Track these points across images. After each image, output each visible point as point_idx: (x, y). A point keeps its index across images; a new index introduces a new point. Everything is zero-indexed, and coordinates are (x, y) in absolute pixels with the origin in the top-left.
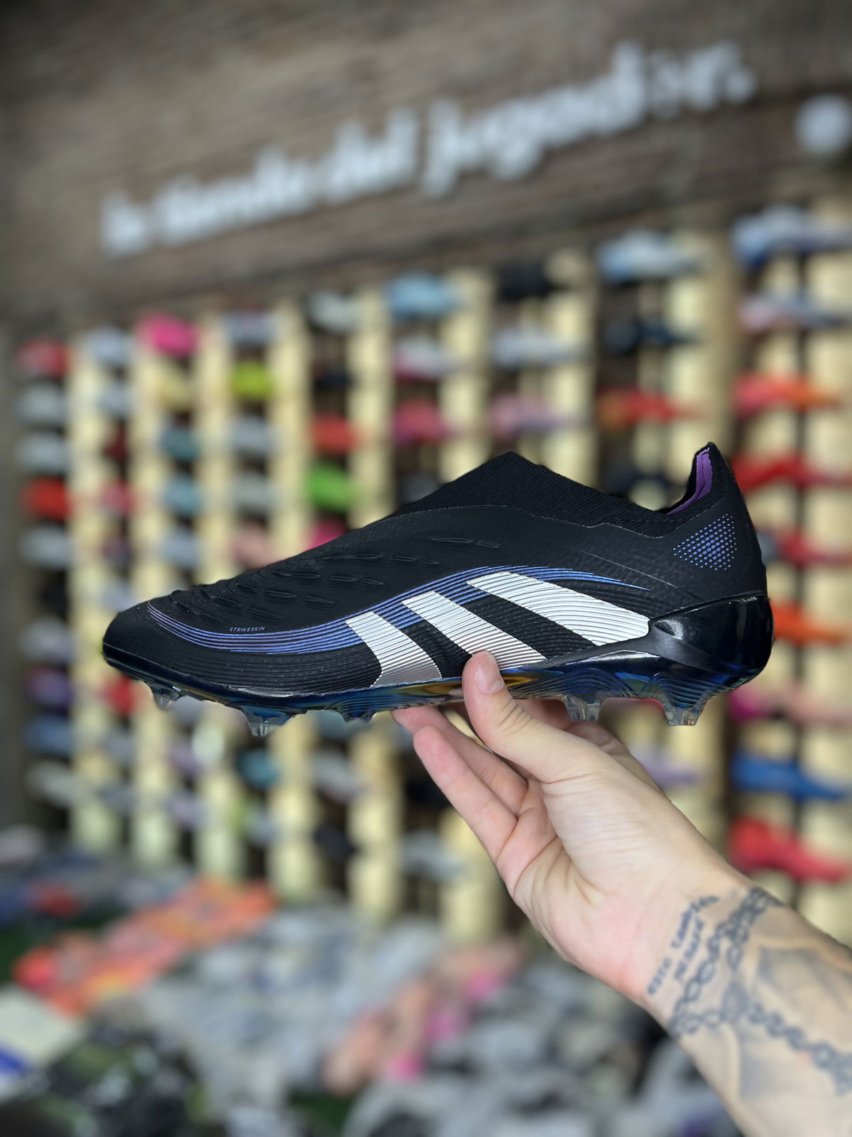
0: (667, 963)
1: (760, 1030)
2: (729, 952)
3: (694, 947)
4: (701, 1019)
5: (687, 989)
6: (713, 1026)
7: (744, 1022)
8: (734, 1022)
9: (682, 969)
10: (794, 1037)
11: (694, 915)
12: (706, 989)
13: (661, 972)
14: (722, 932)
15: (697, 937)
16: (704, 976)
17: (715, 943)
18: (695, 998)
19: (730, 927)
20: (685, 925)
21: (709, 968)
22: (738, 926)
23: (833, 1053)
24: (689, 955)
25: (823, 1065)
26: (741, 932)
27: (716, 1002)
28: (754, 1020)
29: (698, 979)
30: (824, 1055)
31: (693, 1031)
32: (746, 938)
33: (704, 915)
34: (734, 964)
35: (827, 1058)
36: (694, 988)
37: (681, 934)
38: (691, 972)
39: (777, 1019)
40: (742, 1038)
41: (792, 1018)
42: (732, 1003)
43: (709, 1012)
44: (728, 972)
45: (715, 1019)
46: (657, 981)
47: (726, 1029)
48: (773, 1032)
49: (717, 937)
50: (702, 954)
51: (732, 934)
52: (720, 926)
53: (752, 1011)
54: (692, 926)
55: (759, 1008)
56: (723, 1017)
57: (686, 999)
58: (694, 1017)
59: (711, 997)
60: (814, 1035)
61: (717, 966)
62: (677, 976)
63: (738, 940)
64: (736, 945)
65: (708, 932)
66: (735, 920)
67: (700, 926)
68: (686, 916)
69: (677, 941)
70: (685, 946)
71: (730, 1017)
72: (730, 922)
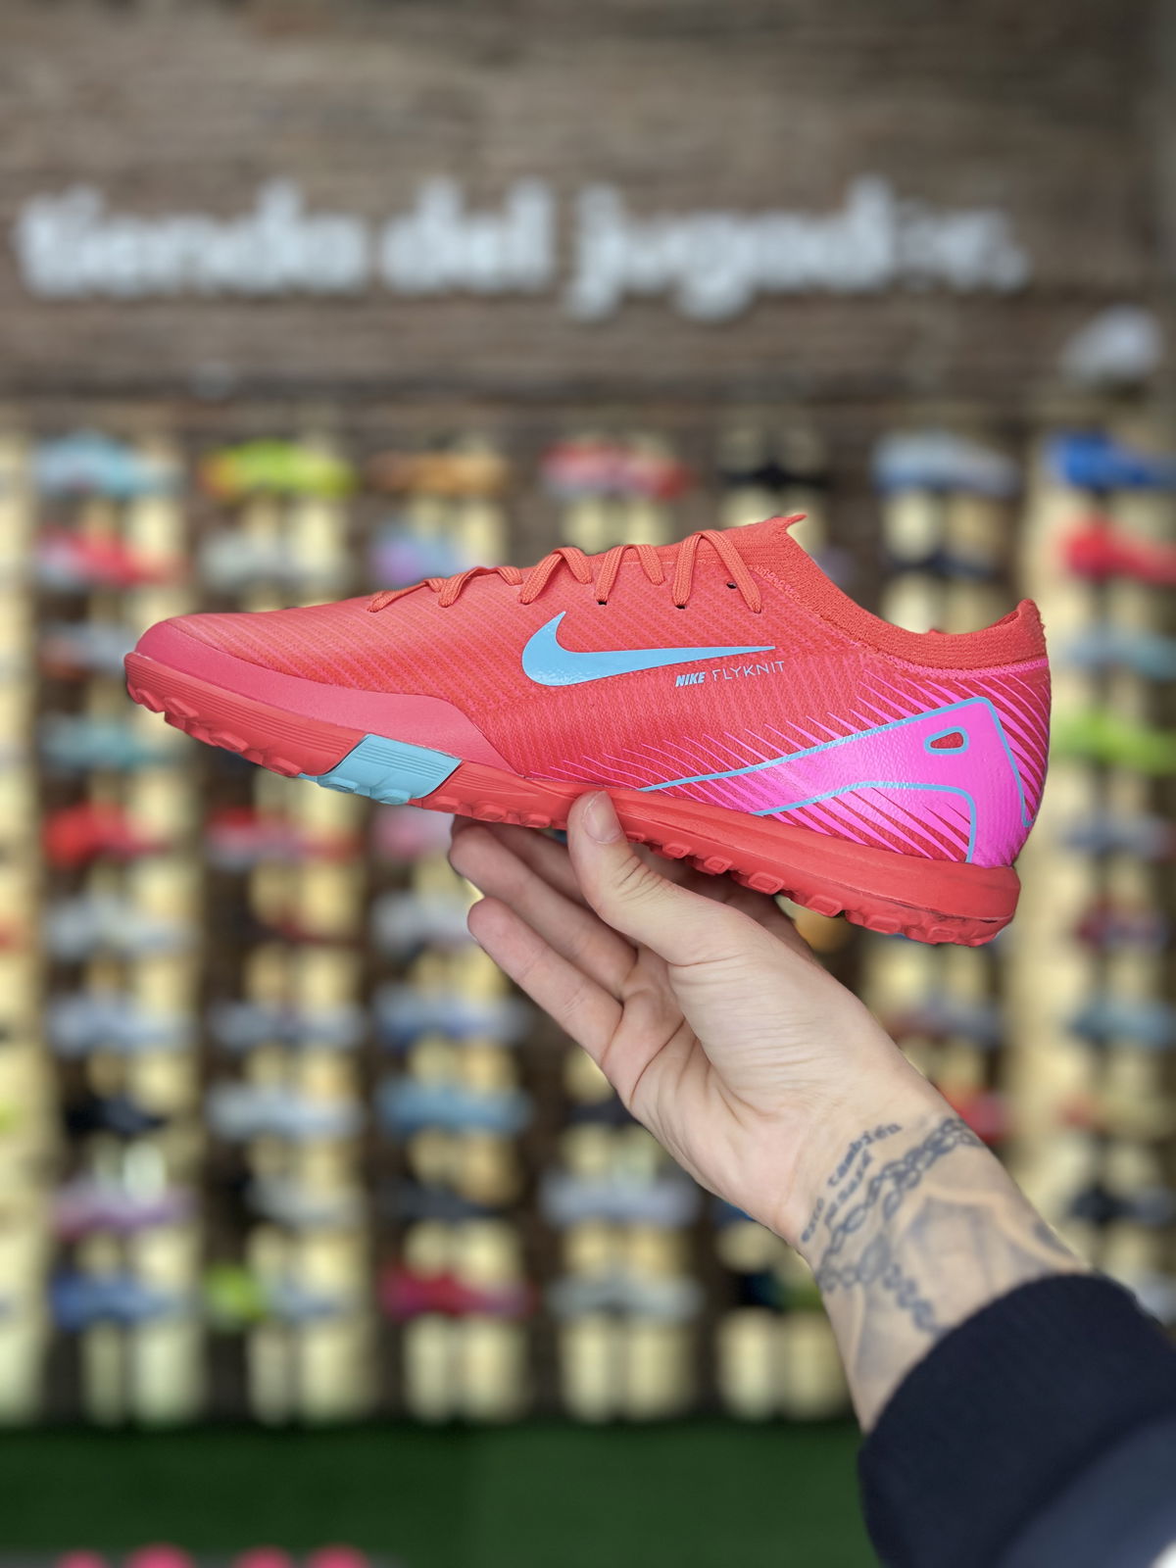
0: (821, 1204)
1: (889, 1297)
2: (889, 1197)
3: (853, 1186)
4: (839, 1276)
5: (834, 1237)
6: (848, 1286)
7: (878, 1285)
8: (867, 1285)
10: (923, 1313)
11: (865, 1147)
12: (850, 1239)
13: (815, 1217)
14: (888, 1173)
15: (860, 1174)
16: (851, 1224)
17: (876, 1184)
18: (839, 1249)
19: (902, 1167)
20: (850, 1158)
21: (861, 1213)
22: (913, 1167)
26: (913, 1175)
27: (857, 1257)
28: (888, 1284)
29: (845, 1227)
32: (915, 1184)
33: (875, 1149)
34: (889, 1212)
36: (840, 1236)
37: (842, 1170)
38: (839, 1217)
39: (912, 1286)
41: (927, 1290)
42: (872, 1261)
43: (848, 1269)
44: (880, 1220)
45: (850, 1277)
46: (812, 1226)
47: (858, 1290)
48: (902, 1303)
49: (881, 1178)
50: (859, 1195)
51: (899, 1177)
52: (890, 1166)
54: (858, 1160)
55: (897, 1270)
56: (858, 1278)
57: (832, 1250)
58: (834, 1273)
59: (855, 1247)
60: (943, 1313)
61: (871, 1212)
62: (827, 1221)
63: (904, 1185)
64: (899, 1191)
65: (874, 1170)
66: (910, 1160)
67: (867, 1161)
68: (855, 1148)
69: (836, 1178)
70: (844, 1184)
71: (865, 1277)
72: (905, 1161)
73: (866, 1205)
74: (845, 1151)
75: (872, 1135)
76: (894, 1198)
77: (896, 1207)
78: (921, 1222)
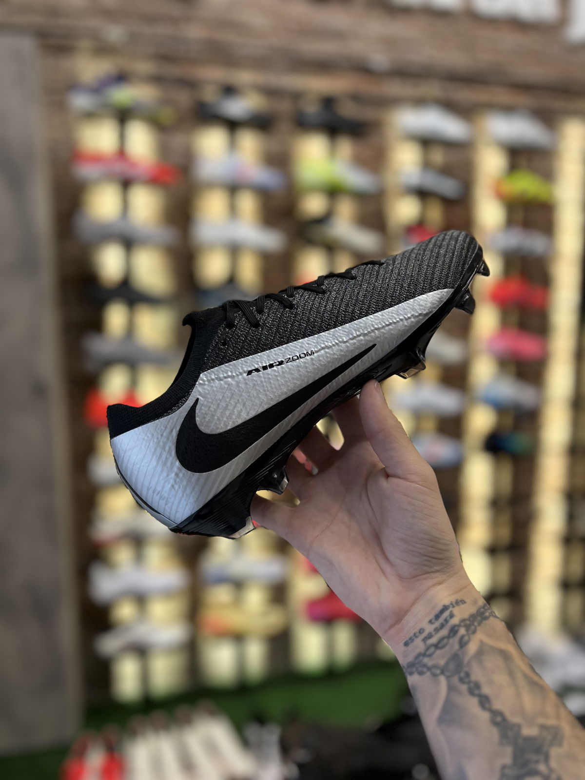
0: (421, 631)
1: (464, 688)
2: (462, 637)
3: (442, 626)
4: (429, 669)
5: (428, 649)
6: (435, 675)
7: (455, 680)
8: (448, 678)
9: (430, 636)
10: (484, 701)
11: (451, 609)
12: (438, 652)
13: (415, 634)
14: (462, 624)
15: (446, 621)
16: (440, 645)
17: (456, 628)
18: (430, 656)
19: (468, 622)
20: (442, 611)
21: (445, 641)
22: (473, 625)
23: (504, 719)
24: (437, 630)
25: (495, 724)
26: (473, 627)
27: (442, 662)
28: (461, 680)
29: (437, 646)
30: (499, 719)
31: (421, 673)
32: (474, 632)
33: (456, 611)
34: (463, 644)
35: (499, 721)
36: (432, 649)
37: (437, 617)
38: (434, 640)
39: (477, 686)
40: (451, 688)
41: (486, 690)
42: (452, 666)
43: (435, 666)
44: (456, 647)
45: (438, 672)
46: (411, 640)
47: (442, 679)
48: (471, 692)
49: (459, 626)
50: (444, 632)
51: (468, 627)
52: (463, 621)
53: (462, 674)
54: (446, 614)
55: (468, 675)
56: (442, 673)
57: (424, 655)
58: (425, 666)
59: (440, 658)
60: (497, 705)
61: (451, 641)
62: (425, 640)
63: (470, 632)
64: (468, 634)
65: (455, 621)
66: (472, 619)
67: (452, 616)
68: (445, 608)
69: (433, 621)
70: (437, 624)
71: (448, 674)
72: (469, 620)
73: (448, 637)
74: (440, 607)
75: (454, 603)
76: (466, 638)
77: (467, 643)
78: (480, 653)
